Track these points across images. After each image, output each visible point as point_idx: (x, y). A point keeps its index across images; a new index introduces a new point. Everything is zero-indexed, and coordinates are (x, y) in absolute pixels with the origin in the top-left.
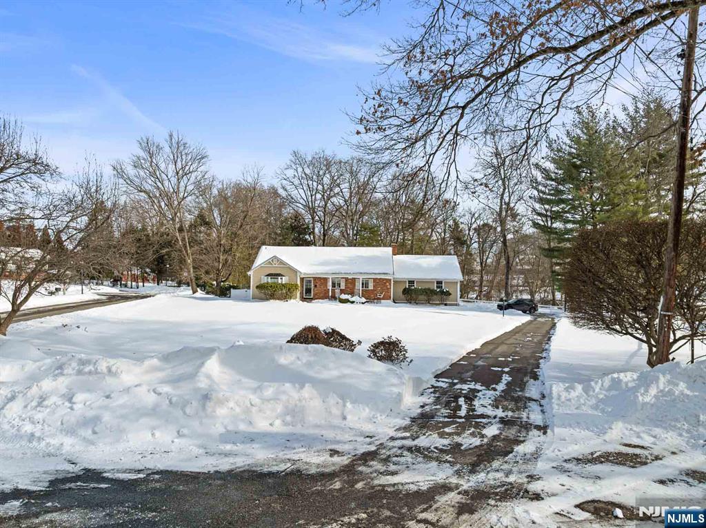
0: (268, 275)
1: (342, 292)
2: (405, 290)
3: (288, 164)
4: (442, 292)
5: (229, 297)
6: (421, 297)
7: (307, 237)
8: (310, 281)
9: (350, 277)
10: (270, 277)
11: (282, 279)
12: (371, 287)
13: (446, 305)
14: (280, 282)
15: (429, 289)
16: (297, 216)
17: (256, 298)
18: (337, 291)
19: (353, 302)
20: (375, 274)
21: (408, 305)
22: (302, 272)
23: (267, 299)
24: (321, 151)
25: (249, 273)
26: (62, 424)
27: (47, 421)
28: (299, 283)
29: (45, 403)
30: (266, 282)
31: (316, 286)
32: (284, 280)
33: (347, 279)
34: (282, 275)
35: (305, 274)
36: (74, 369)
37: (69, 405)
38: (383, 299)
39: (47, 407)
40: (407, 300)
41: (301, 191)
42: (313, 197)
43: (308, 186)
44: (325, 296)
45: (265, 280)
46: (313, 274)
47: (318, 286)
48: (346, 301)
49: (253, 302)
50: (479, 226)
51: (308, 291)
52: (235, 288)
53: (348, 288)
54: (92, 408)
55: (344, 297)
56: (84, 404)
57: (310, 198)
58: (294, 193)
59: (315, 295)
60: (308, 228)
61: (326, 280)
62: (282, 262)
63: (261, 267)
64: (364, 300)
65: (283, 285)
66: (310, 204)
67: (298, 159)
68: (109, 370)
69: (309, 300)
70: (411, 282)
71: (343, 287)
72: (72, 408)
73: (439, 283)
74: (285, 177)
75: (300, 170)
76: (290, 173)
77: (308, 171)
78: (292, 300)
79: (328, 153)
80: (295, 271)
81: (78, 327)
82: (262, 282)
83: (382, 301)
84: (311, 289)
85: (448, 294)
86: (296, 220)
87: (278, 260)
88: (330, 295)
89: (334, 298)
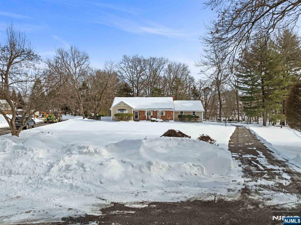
0: (119, 110)
1: (152, 117)
2: (179, 116)
3: (121, 61)
4: (196, 116)
5: (100, 120)
6: (187, 119)
7: (131, 94)
8: (137, 113)
9: (155, 110)
10: (120, 111)
11: (125, 111)
12: (164, 115)
13: (197, 122)
14: (124, 113)
15: (190, 115)
16: (126, 85)
17: (114, 120)
18: (149, 117)
19: (157, 121)
20: (166, 109)
21: (181, 122)
22: (134, 108)
23: (119, 121)
24: (136, 56)
25: (110, 109)
26: (82, 179)
27: (74, 177)
28: (133, 113)
29: (70, 168)
30: (118, 113)
31: (140, 115)
32: (126, 112)
33: (153, 111)
34: (125, 110)
35: (135, 109)
36: (77, 151)
37: (82, 169)
38: (170, 120)
39: (71, 170)
40: (180, 120)
41: (128, 73)
42: (133, 76)
43: (131, 71)
44: (144, 119)
45: (118, 112)
46: (139, 109)
47: (141, 115)
48: (154, 121)
49: (113, 122)
50: (204, 88)
51: (137, 117)
52: (102, 116)
53: (154, 115)
54: (95, 171)
55: (153, 119)
56: (91, 168)
57: (131, 76)
58: (124, 74)
59: (139, 118)
60: (131, 90)
61: (144, 112)
62: (125, 104)
63: (116, 106)
64: (162, 120)
65: (126, 114)
66: (132, 79)
67: (126, 59)
68: (96, 152)
69: (138, 121)
70: (182, 112)
71: (152, 114)
72: (85, 171)
73: (194, 112)
74: (120, 67)
75: (127, 64)
76: (122, 65)
77: (130, 64)
78: (130, 121)
79: (139, 56)
80: (131, 108)
81: (48, 133)
82: (117, 113)
83: (170, 121)
84: (137, 116)
85: (198, 117)
86: (125, 86)
87: (123, 103)
88: (147, 118)
89: (148, 119)
